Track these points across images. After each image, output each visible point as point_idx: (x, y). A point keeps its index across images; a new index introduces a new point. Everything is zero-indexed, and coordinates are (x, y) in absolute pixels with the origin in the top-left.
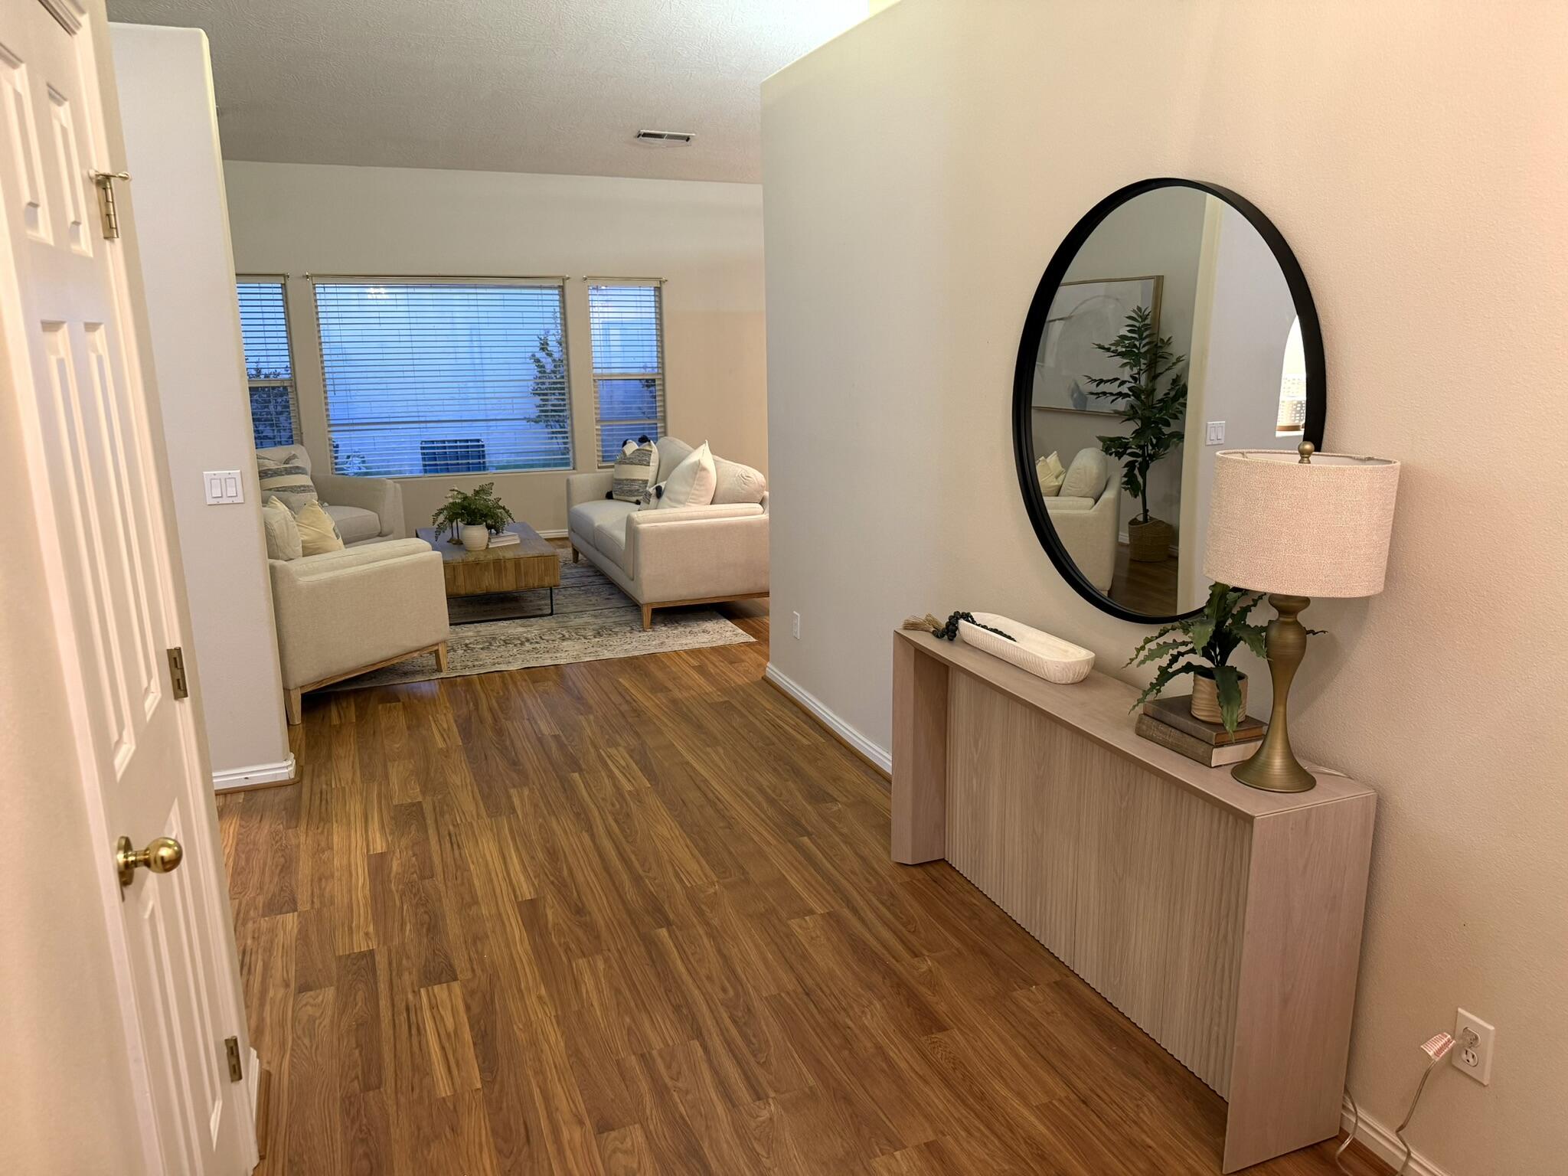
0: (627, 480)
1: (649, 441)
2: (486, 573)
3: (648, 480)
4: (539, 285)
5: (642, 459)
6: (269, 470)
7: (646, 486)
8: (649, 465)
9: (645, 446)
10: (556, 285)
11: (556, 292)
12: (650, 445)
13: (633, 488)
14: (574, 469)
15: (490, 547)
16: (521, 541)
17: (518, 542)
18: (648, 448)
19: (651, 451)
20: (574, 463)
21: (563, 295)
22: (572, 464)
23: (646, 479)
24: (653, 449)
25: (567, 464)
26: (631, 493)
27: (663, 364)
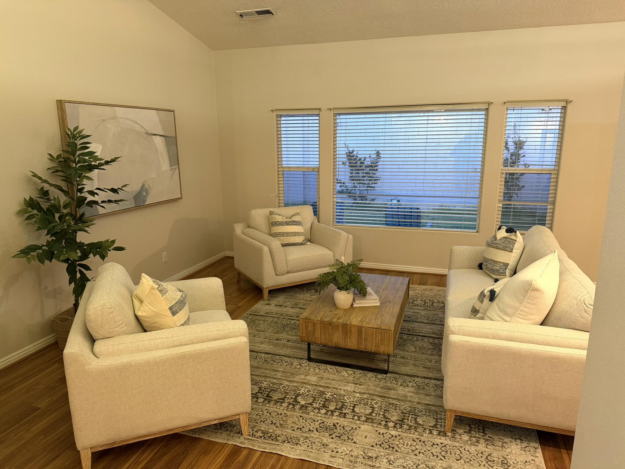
0: (492, 260)
1: (516, 232)
2: (336, 332)
3: (509, 264)
4: (477, 108)
5: (507, 246)
6: (278, 222)
7: (506, 269)
8: (511, 252)
9: (512, 236)
10: (484, 108)
11: (484, 113)
12: (516, 235)
13: (495, 268)
14: (477, 232)
15: (354, 306)
16: (381, 304)
17: (379, 304)
18: (513, 238)
19: (516, 241)
20: (478, 228)
21: (487, 115)
22: (477, 229)
23: (508, 262)
24: (518, 240)
25: (475, 228)
26: (493, 271)
27: (559, 162)
